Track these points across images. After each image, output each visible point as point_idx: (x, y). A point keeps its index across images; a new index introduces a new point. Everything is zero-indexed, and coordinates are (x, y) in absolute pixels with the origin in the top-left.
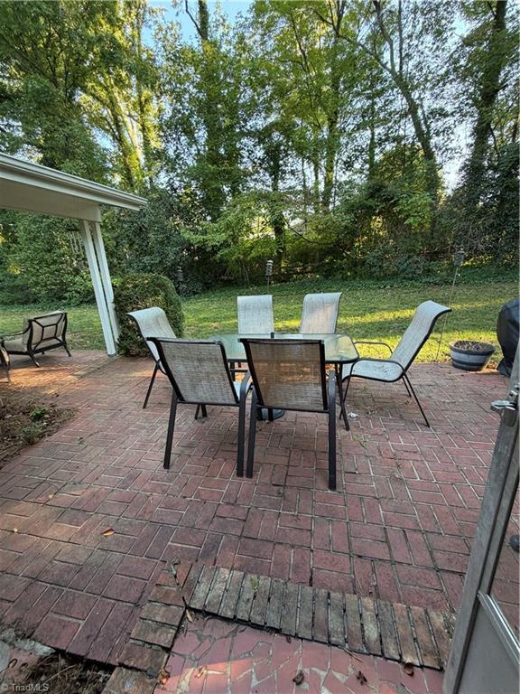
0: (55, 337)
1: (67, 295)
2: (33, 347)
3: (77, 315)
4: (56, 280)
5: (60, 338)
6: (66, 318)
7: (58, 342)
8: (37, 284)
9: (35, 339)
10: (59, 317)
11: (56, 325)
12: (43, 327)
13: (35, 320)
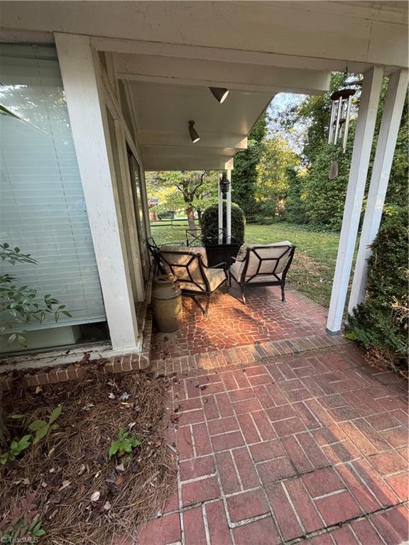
0: (273, 273)
1: (332, 220)
2: (247, 279)
3: (332, 241)
4: (327, 205)
5: (280, 275)
6: (292, 254)
7: (276, 280)
8: (312, 208)
9: (250, 272)
10: (285, 250)
11: (278, 259)
12: (261, 260)
13: (253, 250)
